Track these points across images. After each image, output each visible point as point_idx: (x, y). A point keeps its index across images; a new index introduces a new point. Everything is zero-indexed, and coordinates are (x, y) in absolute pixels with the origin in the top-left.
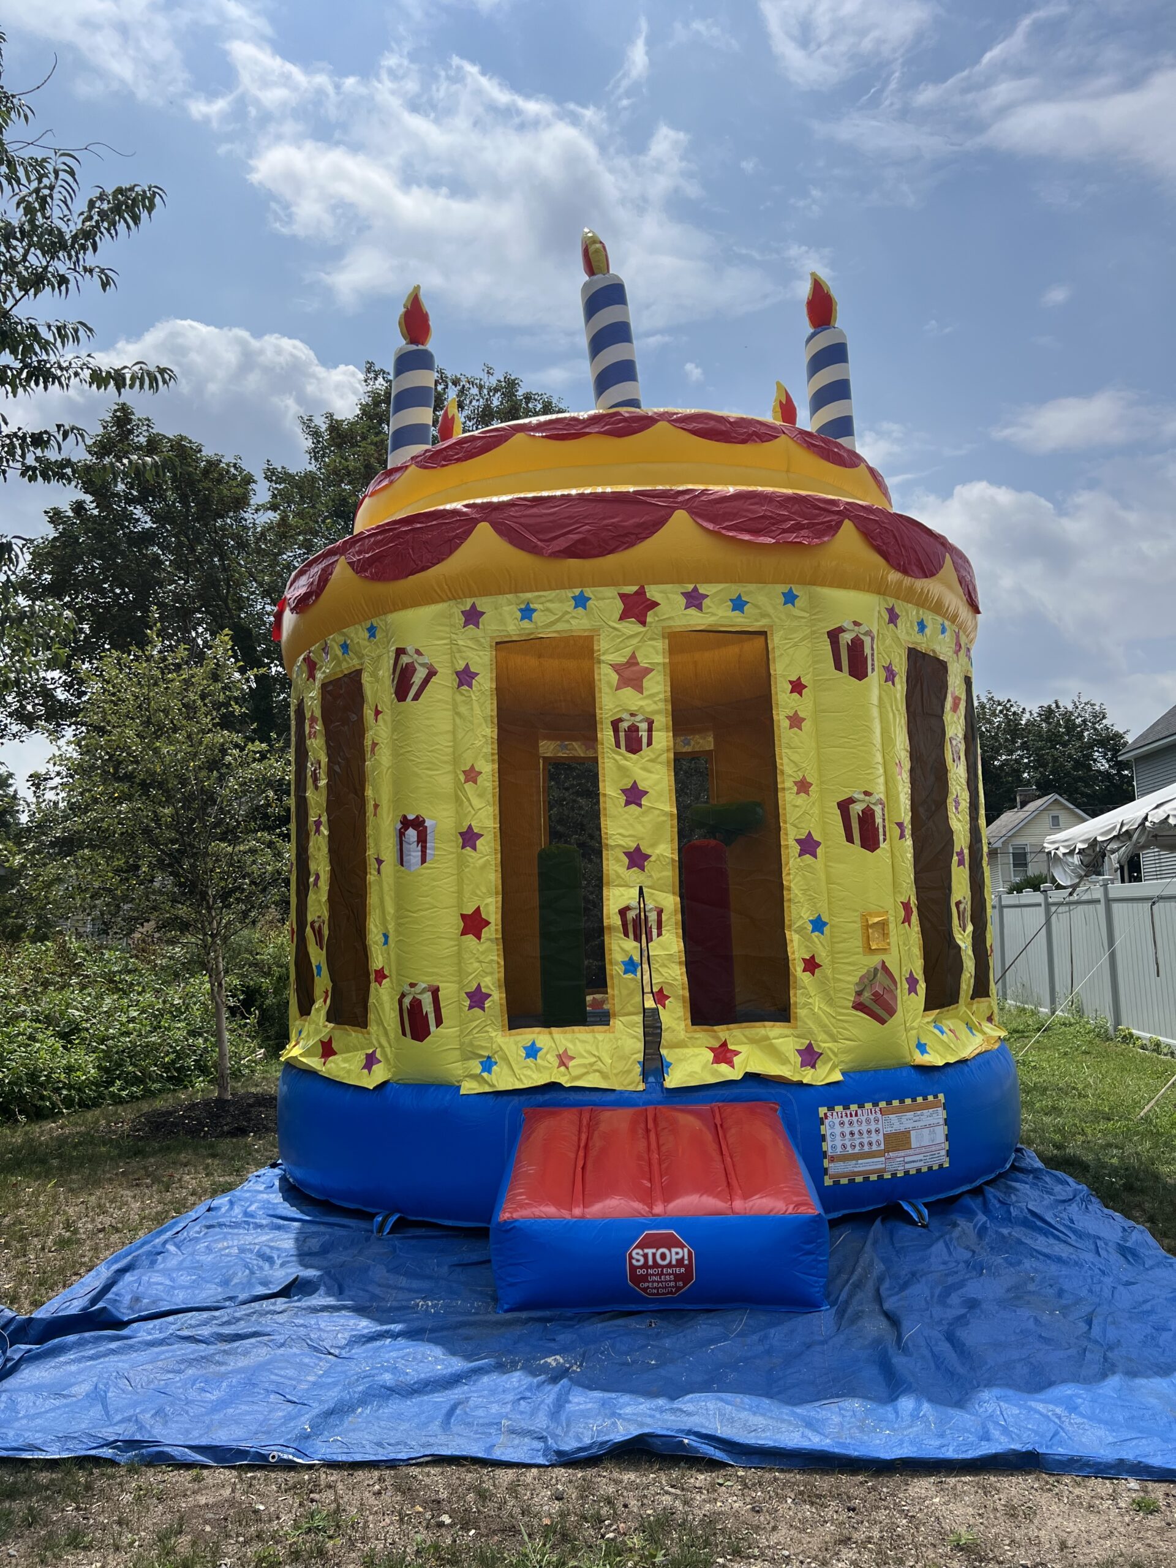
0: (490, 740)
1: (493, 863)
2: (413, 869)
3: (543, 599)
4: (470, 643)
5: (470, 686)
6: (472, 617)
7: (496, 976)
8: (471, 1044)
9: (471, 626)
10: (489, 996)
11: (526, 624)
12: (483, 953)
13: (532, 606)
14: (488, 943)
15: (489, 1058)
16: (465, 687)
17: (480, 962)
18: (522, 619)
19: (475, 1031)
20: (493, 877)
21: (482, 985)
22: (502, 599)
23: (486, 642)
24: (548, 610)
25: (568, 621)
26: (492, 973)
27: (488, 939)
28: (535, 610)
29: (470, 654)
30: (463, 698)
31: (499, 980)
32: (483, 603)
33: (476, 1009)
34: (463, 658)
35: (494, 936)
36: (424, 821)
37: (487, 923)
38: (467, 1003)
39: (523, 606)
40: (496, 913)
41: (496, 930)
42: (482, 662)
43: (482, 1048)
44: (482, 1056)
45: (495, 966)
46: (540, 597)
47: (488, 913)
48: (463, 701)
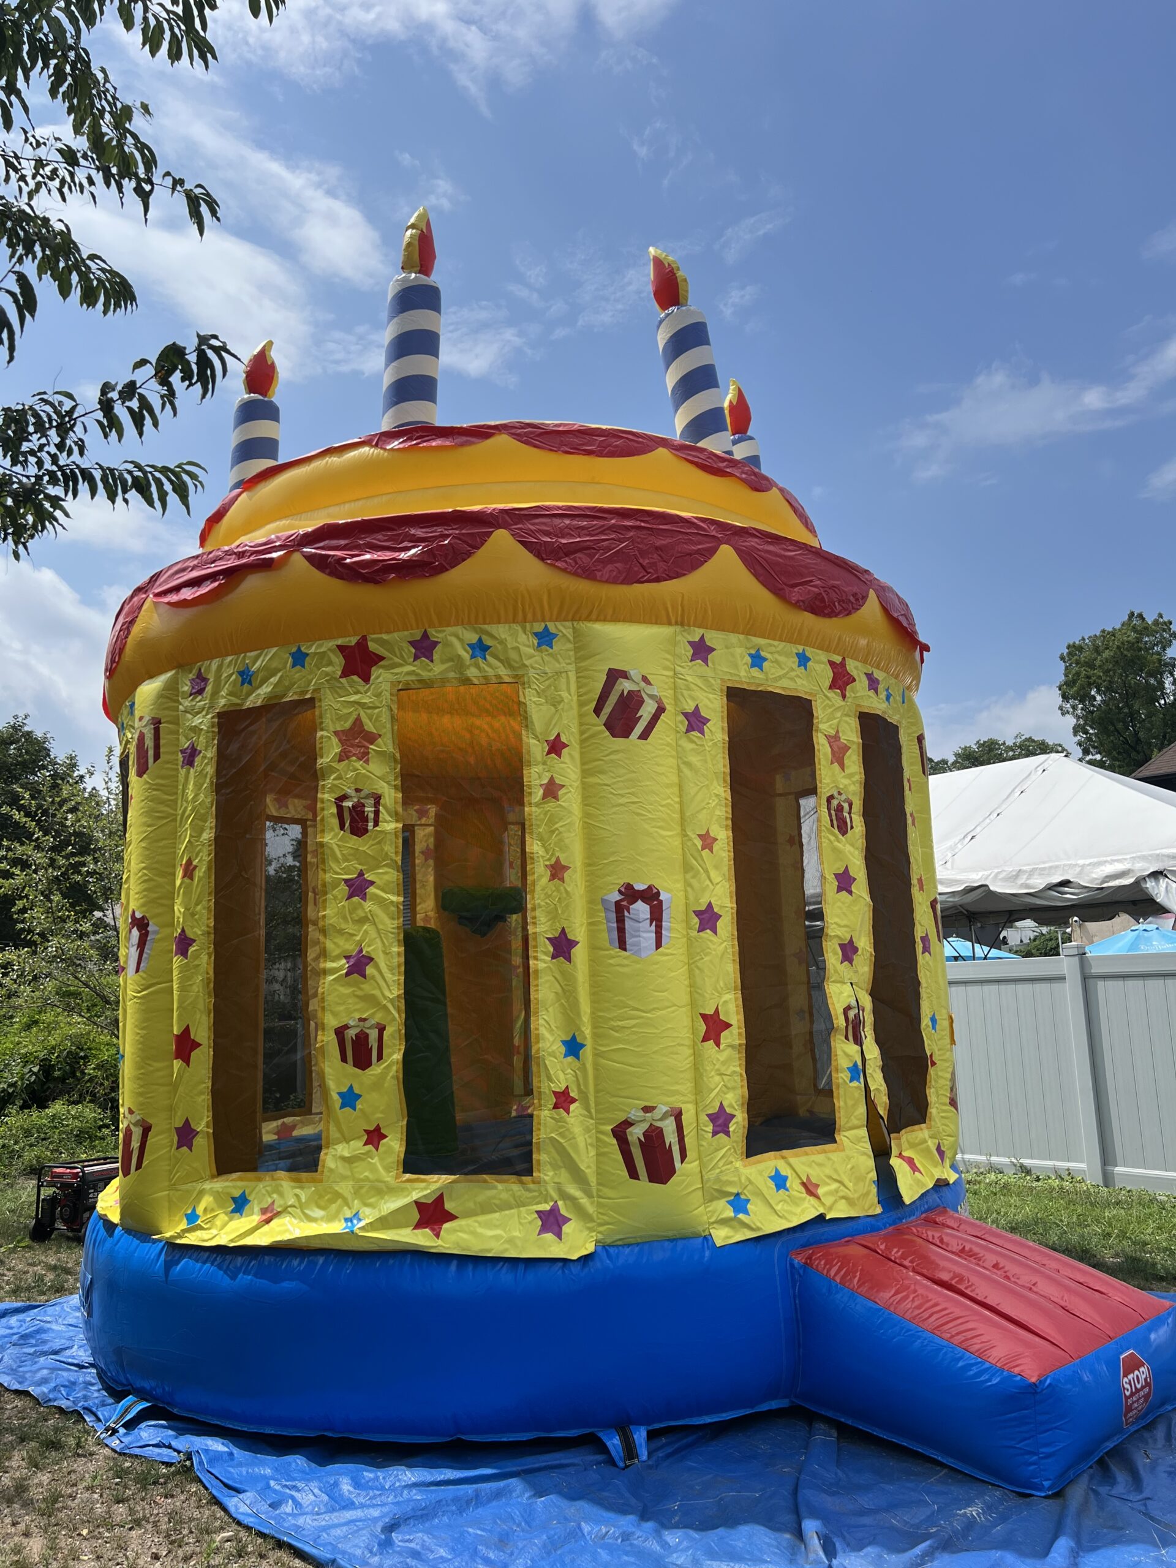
0: (724, 802)
1: (730, 950)
2: (643, 955)
3: (773, 649)
4: (699, 682)
5: (702, 732)
6: (701, 651)
7: (739, 1091)
8: (718, 1180)
9: (699, 661)
10: (733, 1116)
11: (755, 672)
12: (724, 1063)
13: (763, 654)
14: (729, 1051)
15: (738, 1194)
16: (696, 733)
17: (721, 1074)
18: (753, 666)
19: (721, 1164)
20: (730, 969)
21: (725, 1104)
22: (734, 638)
23: (717, 684)
24: (776, 661)
25: (792, 679)
26: (734, 1088)
27: (731, 1046)
28: (765, 659)
29: (699, 694)
30: (692, 746)
31: (743, 1097)
32: (713, 638)
33: (721, 1135)
34: (693, 698)
35: (737, 1042)
36: (658, 894)
37: (728, 1026)
38: (710, 1128)
39: (753, 652)
40: (737, 1013)
41: (740, 1034)
42: (714, 708)
43: (730, 1183)
44: (729, 1194)
45: (737, 1078)
46: (771, 645)
47: (727, 1013)
48: (693, 749)
